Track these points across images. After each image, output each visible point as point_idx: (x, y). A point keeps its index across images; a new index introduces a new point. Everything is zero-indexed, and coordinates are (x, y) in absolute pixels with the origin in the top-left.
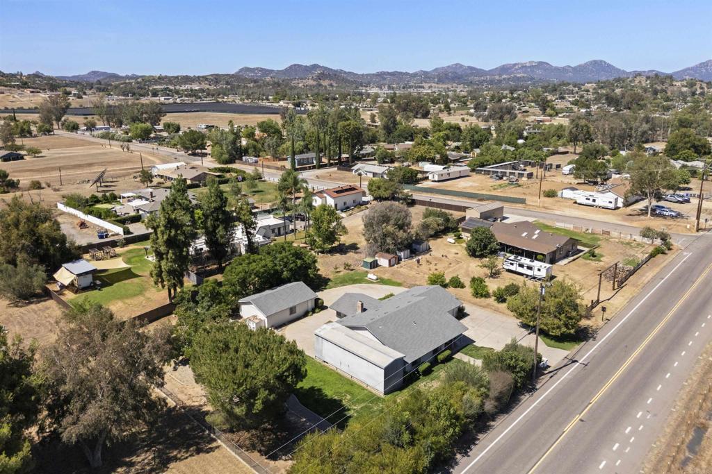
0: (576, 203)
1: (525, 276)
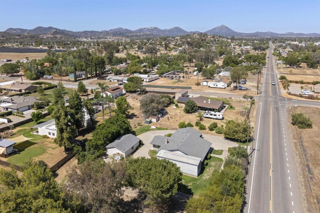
0: (209, 87)
1: (213, 119)
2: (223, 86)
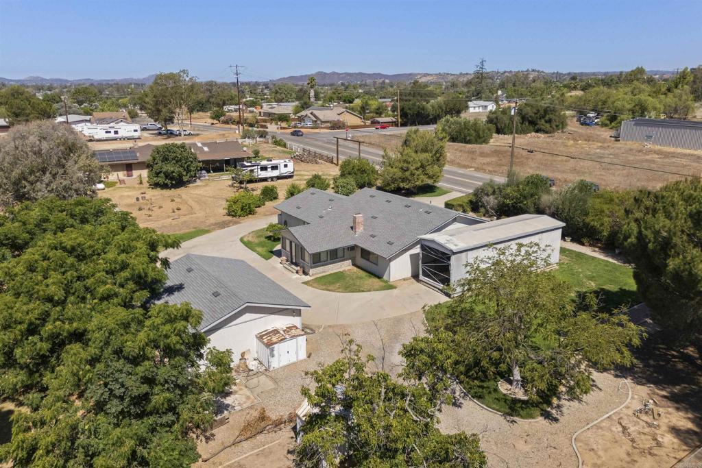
1: (269, 180)
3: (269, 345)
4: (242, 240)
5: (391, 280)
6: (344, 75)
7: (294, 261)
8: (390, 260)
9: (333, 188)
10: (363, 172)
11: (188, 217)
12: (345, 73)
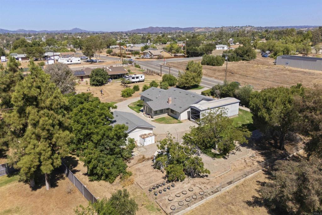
1: (135, 83)
2: (79, 60)
3: (144, 138)
4: (128, 106)
5: (181, 120)
6: (162, 28)
7: (148, 113)
8: (181, 113)
9: (160, 86)
10: (171, 80)
11: (107, 97)
12: (162, 27)
